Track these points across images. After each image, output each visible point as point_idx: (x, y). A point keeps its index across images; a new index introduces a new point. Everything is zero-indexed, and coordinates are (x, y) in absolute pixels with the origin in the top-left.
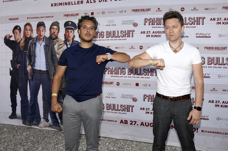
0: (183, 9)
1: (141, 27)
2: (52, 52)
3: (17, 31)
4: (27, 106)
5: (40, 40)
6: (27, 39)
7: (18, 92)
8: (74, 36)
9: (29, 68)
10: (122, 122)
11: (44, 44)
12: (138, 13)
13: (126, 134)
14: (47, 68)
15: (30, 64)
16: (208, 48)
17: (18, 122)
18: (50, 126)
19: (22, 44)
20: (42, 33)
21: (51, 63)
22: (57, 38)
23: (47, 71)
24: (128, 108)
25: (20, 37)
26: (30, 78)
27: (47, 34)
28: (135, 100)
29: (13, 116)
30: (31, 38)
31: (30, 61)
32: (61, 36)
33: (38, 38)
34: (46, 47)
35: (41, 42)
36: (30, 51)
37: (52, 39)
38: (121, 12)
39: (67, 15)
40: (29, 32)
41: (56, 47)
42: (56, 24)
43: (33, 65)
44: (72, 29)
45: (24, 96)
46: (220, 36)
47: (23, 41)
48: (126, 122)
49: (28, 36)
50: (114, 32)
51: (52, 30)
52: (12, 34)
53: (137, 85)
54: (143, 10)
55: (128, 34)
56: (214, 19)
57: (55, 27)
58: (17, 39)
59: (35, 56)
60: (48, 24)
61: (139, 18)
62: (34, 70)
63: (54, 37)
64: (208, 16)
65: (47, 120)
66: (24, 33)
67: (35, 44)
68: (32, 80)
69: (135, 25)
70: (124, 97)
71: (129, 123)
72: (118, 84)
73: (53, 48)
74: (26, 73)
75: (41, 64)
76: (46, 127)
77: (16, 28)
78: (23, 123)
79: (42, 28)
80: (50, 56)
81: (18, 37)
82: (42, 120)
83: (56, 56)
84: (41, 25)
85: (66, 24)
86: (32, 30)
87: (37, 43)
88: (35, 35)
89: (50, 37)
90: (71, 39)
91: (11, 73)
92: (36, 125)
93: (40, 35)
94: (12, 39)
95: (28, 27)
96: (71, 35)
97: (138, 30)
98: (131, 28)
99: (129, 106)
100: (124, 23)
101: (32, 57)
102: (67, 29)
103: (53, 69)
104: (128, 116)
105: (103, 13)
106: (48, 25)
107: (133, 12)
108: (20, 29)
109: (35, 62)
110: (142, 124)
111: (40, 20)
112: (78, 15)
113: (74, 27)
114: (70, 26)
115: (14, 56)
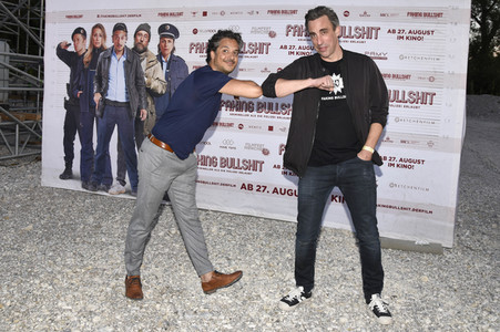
0: (346, 14)
1: (282, 39)
2: (136, 72)
3: (79, 36)
4: (91, 159)
5: (117, 52)
6: (96, 51)
7: (77, 136)
8: (174, 49)
9: (97, 97)
10: (243, 186)
11: (123, 59)
12: (277, 16)
13: (250, 207)
14: (127, 98)
15: (99, 91)
17: (74, 185)
18: (127, 192)
19: (87, 57)
20: (122, 42)
21: (134, 90)
22: (145, 50)
23: (127, 103)
24: (254, 166)
25: (85, 46)
26: (98, 113)
27: (130, 44)
28: (266, 152)
29: (67, 175)
30: (102, 49)
31: (100, 86)
32: (153, 47)
33: (114, 50)
34: (127, 64)
35: (118, 56)
36: (100, 71)
37: (138, 52)
38: (251, 13)
39: (164, 15)
40: (100, 39)
41: (144, 64)
42: (146, 27)
43: (104, 93)
44: (171, 37)
45: (86, 142)
46: (402, 57)
47: (88, 53)
48: (250, 187)
49: (98, 46)
51: (139, 38)
52: (70, 41)
53: (271, 128)
54: (284, 12)
55: (261, 48)
56: (394, 31)
57: (144, 33)
58: (79, 49)
59: (108, 79)
60: (132, 27)
61: (279, 24)
62: (105, 101)
63: (141, 48)
64: (385, 26)
65: (123, 183)
66: (92, 40)
67: (109, 59)
68: (102, 116)
69: (272, 35)
70: (249, 147)
71: (255, 188)
72: (241, 127)
73: (138, 67)
74: (92, 105)
75: (117, 90)
76: (120, 193)
77: (78, 31)
78: (83, 187)
79: (121, 33)
80: (132, 79)
81: (80, 46)
82: (115, 182)
83: (142, 79)
84: (120, 28)
85: (162, 29)
86: (104, 37)
87: (113, 58)
88: (109, 44)
89: (135, 49)
90: (168, 52)
91: (67, 105)
92: (103, 190)
93: (119, 45)
94: (71, 49)
95: (99, 31)
96: (169, 46)
97: (275, 43)
98: (266, 39)
99: (255, 162)
100: (255, 31)
101: (103, 80)
102: (162, 37)
103: (137, 100)
104: (253, 178)
105: (222, 13)
106: (132, 29)
107: (270, 15)
108: (85, 34)
109: (107, 88)
110: (275, 191)
111: (120, 20)
112: (180, 14)
113: (175, 32)
114: (168, 32)
115: (73, 76)
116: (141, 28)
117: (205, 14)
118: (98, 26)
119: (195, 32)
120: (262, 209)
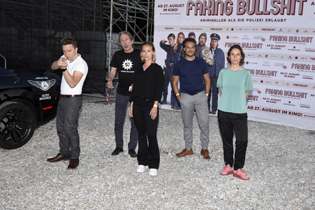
1: (268, 42)
2: (200, 55)
3: (171, 38)
6: (180, 45)
7: (170, 84)
8: (218, 45)
10: (249, 107)
12: (266, 31)
16: (312, 59)
17: (168, 107)
19: (175, 48)
22: (204, 45)
25: (174, 43)
28: (259, 92)
29: (164, 102)
32: (208, 44)
36: (181, 54)
37: (201, 45)
38: (254, 30)
39: (213, 29)
40: (182, 39)
41: (203, 52)
42: (204, 35)
44: (216, 40)
47: (176, 46)
48: (252, 108)
49: (181, 42)
50: (248, 44)
51: (201, 40)
53: (262, 82)
54: (269, 30)
55: (258, 46)
57: (203, 37)
60: (198, 34)
61: (267, 35)
66: (178, 40)
69: (263, 40)
71: (254, 108)
73: (200, 52)
77: (171, 35)
78: (172, 108)
79: (192, 37)
81: (172, 42)
84: (192, 34)
85: (212, 36)
86: (184, 38)
89: (199, 44)
90: (215, 46)
91: (165, 70)
94: (167, 43)
95: (181, 36)
96: (216, 44)
97: (265, 44)
98: (260, 42)
99: (255, 97)
100: (255, 38)
102: (212, 39)
104: (253, 104)
105: (241, 29)
107: (262, 31)
108: (174, 37)
110: (263, 109)
111: (192, 31)
112: (221, 29)
113: (218, 37)
114: (215, 37)
115: (168, 56)
116: (202, 35)
117: (232, 29)
118: (181, 33)
119: (228, 37)
120: (257, 118)
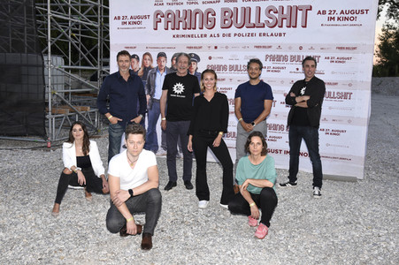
0: (301, 48)
3: (135, 60)
5: (160, 70)
6: (146, 69)
8: (197, 68)
9: (148, 97)
11: (165, 74)
12: (260, 49)
15: (149, 93)
19: (140, 73)
20: (163, 64)
25: (138, 66)
26: (148, 107)
30: (150, 68)
31: (150, 90)
33: (159, 69)
35: (161, 73)
36: (149, 81)
37: (174, 69)
38: (245, 47)
39: (190, 48)
40: (149, 62)
43: (152, 94)
44: (195, 61)
46: (333, 73)
47: (141, 71)
49: (148, 66)
50: (237, 66)
51: (174, 61)
54: (264, 47)
56: (328, 58)
58: (134, 68)
59: (154, 86)
62: (153, 100)
65: (165, 149)
66: (143, 62)
67: (155, 74)
68: (151, 109)
76: (163, 155)
77: (133, 57)
79: (163, 59)
81: (135, 66)
84: (161, 55)
85: (189, 56)
86: (152, 60)
87: (158, 73)
88: (155, 65)
89: (172, 68)
90: (193, 70)
93: (161, 66)
95: (147, 57)
96: (194, 67)
101: (151, 87)
105: (227, 47)
107: (256, 48)
108: (138, 58)
109: (154, 92)
112: (200, 47)
113: (197, 58)
114: (193, 58)
116: (175, 56)
117: (216, 48)
118: (147, 54)
119: (210, 58)
